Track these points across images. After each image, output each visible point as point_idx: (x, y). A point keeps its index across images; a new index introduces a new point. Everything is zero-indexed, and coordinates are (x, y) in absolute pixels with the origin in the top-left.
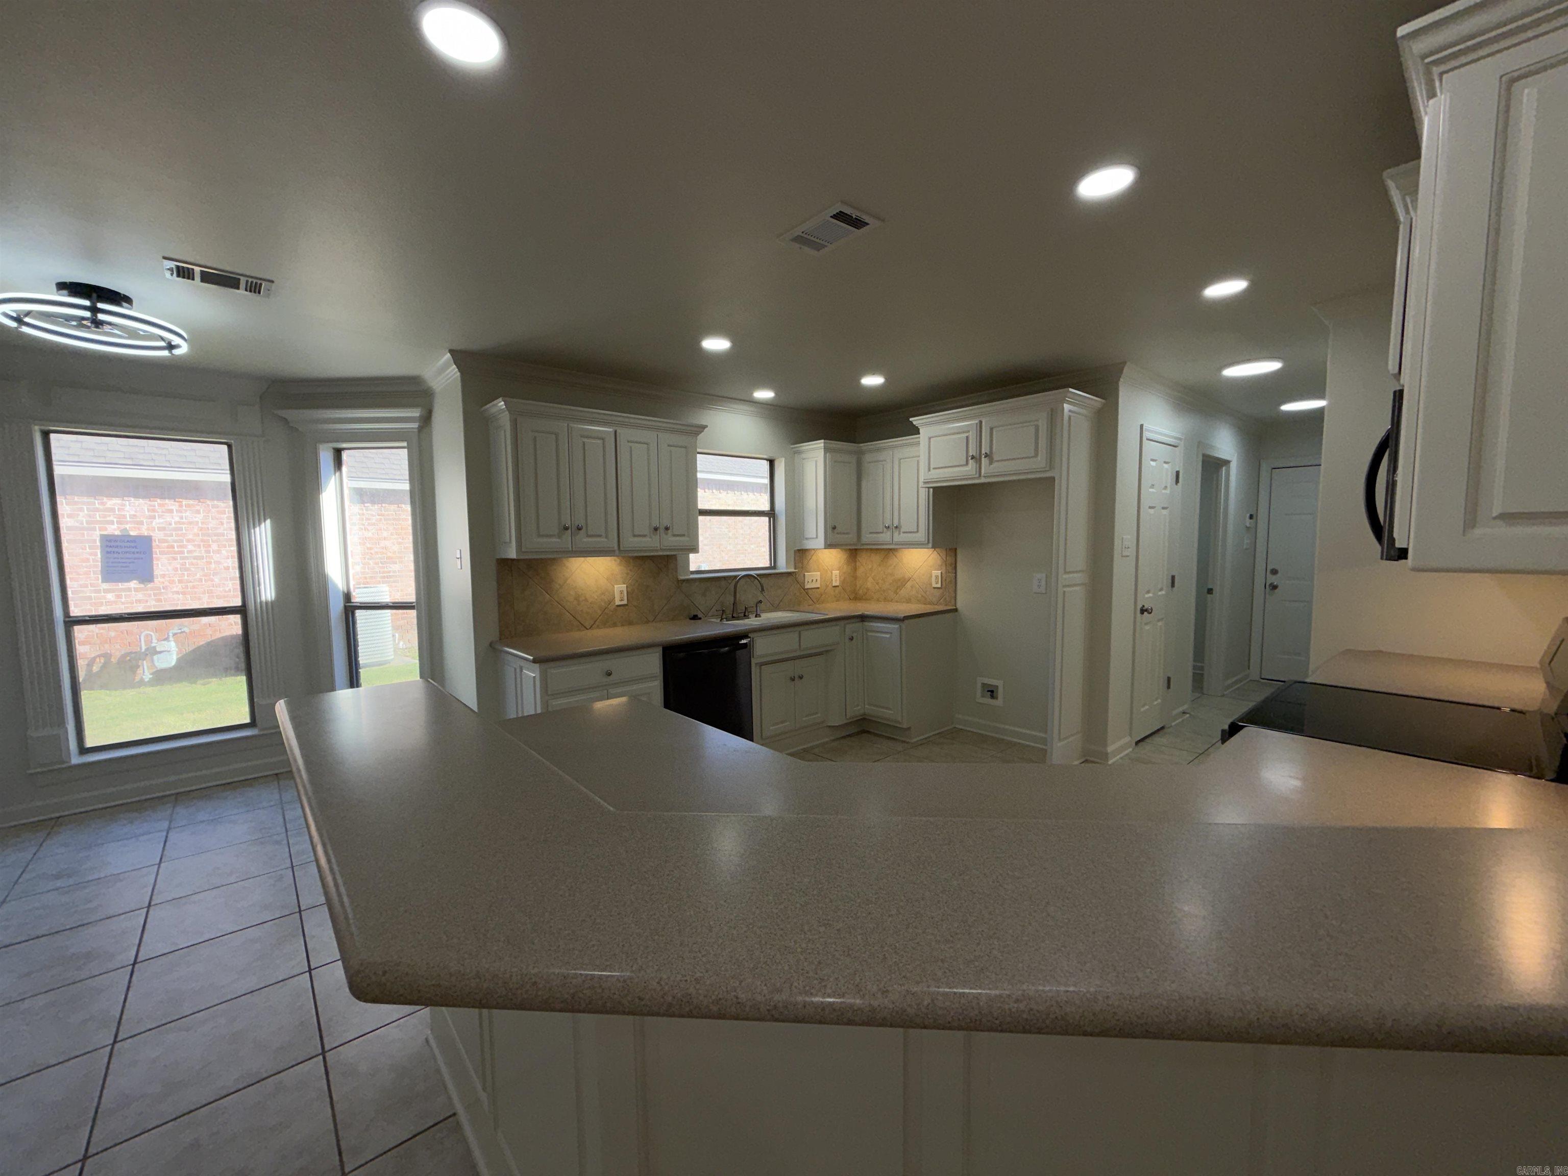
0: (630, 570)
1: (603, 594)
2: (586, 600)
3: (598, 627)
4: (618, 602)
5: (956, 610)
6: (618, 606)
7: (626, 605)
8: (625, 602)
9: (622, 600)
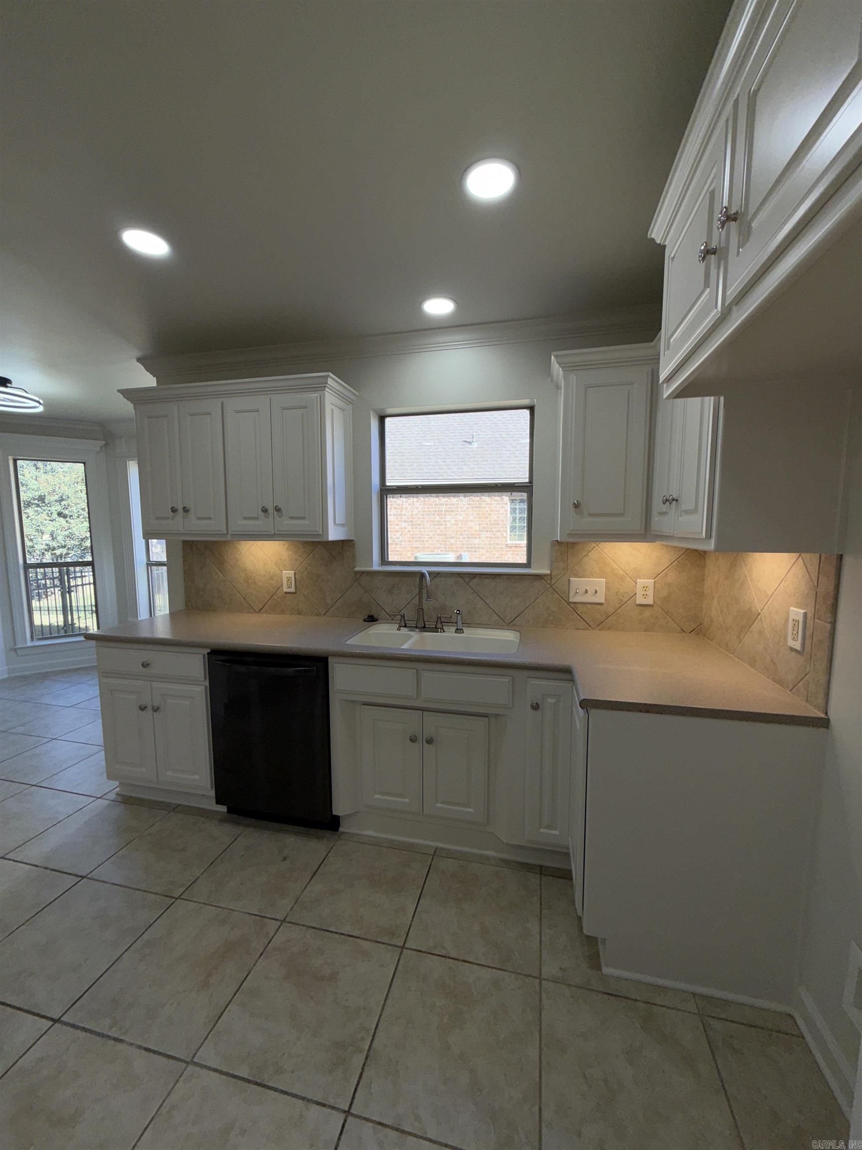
0: (300, 556)
1: (271, 578)
2: (255, 583)
3: (266, 612)
4: (286, 590)
5: (824, 723)
6: (286, 593)
7: (295, 593)
8: (293, 590)
9: (289, 587)
